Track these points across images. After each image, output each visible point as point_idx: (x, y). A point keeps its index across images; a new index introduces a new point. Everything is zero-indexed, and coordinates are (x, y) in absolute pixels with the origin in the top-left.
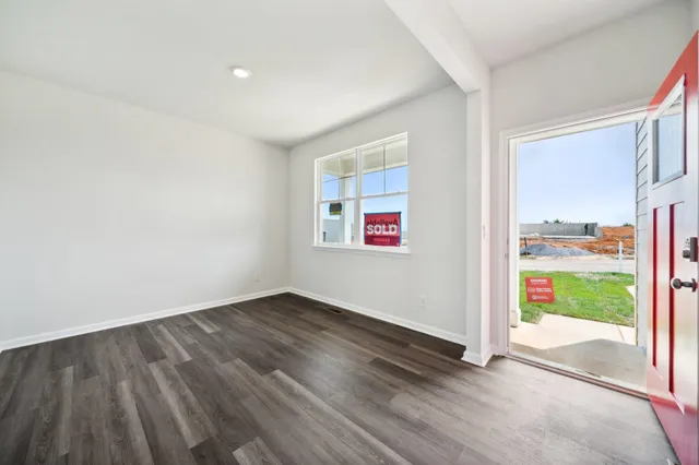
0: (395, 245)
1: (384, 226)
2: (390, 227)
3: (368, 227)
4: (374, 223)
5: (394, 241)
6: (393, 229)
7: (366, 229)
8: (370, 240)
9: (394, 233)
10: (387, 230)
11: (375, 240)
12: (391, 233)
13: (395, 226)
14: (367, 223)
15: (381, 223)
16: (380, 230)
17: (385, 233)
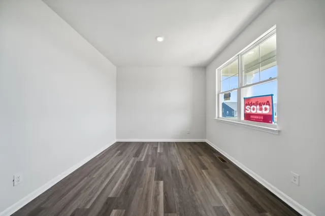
0: (268, 122)
1: (258, 107)
2: (263, 107)
3: (247, 107)
4: (251, 104)
5: (267, 119)
6: (266, 109)
7: (245, 109)
8: (248, 117)
9: (267, 112)
10: (261, 109)
11: (252, 117)
12: (264, 112)
13: (268, 107)
14: (246, 105)
15: (256, 104)
16: (255, 110)
17: (259, 112)
